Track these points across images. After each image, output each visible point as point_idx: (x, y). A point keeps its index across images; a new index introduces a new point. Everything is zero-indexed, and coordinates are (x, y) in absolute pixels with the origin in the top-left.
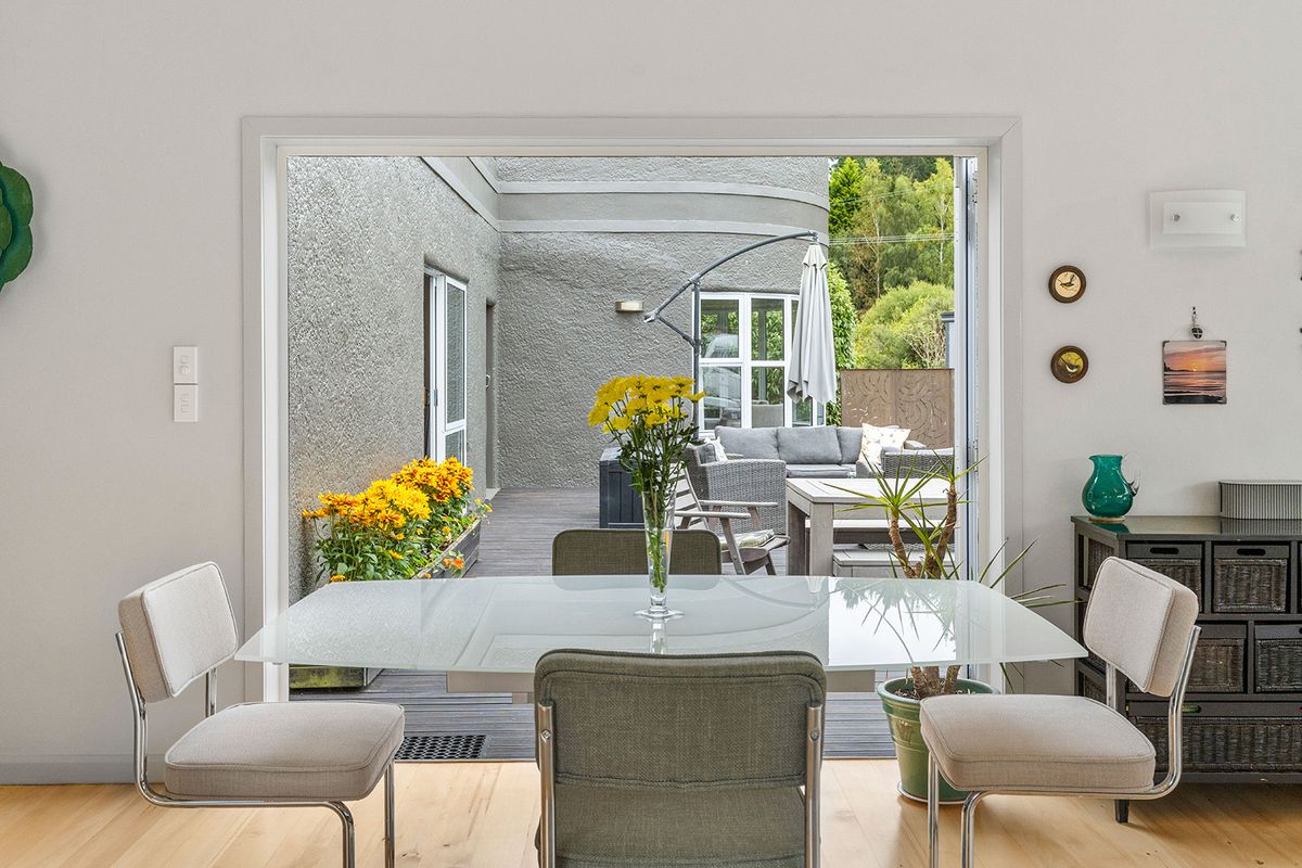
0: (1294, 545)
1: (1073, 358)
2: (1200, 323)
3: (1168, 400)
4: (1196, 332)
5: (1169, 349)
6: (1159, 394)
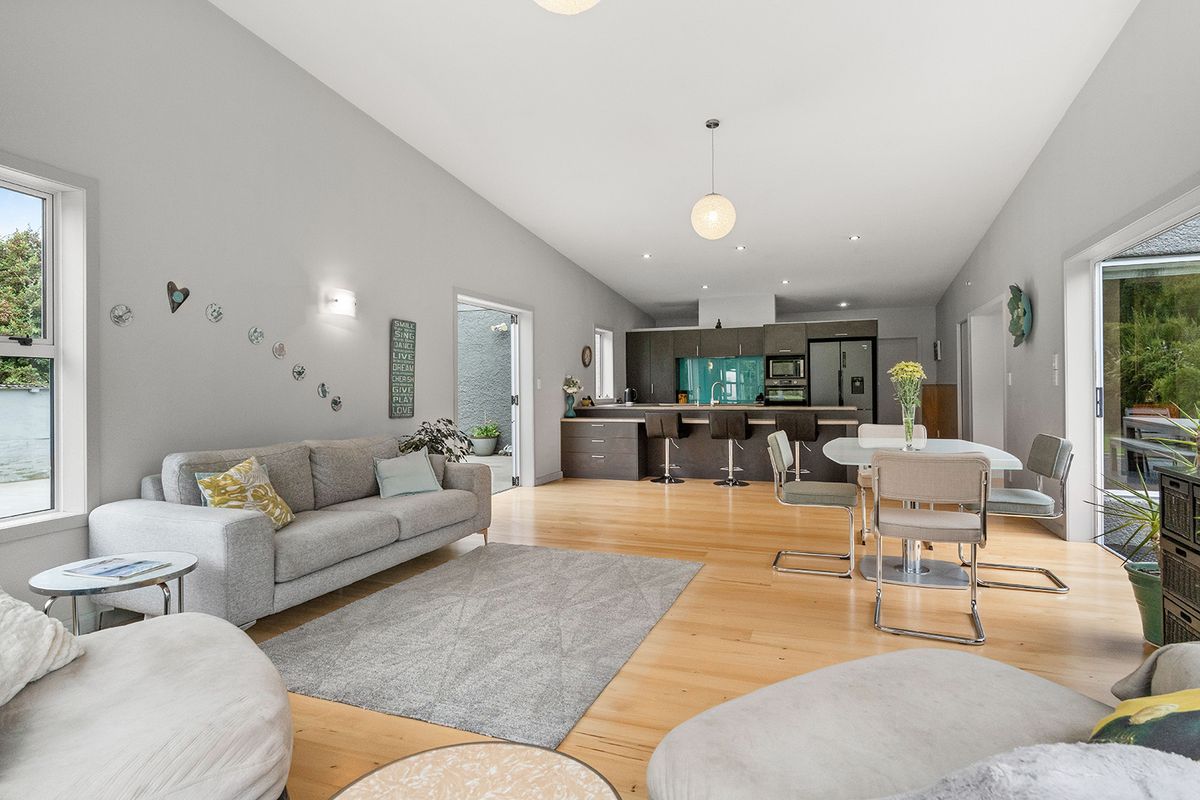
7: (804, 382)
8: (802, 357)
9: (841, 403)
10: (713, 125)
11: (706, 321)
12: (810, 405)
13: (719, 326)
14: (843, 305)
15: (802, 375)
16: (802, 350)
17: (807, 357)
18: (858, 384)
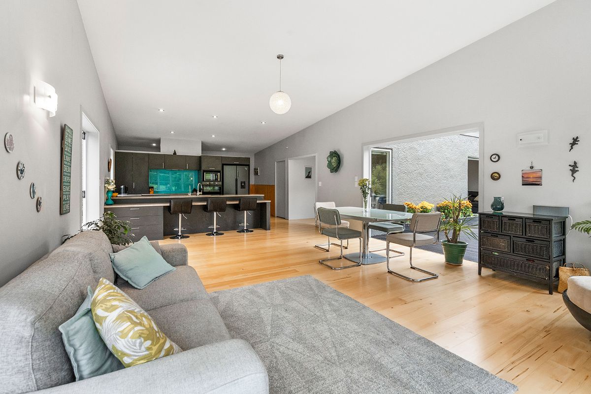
0: (524, 219)
1: (496, 175)
2: (533, 165)
3: (523, 185)
4: (532, 167)
5: (524, 172)
6: (521, 183)
7: (221, 183)
8: (219, 172)
9: (237, 194)
10: (280, 57)
11: (166, 149)
12: (223, 194)
13: (175, 153)
14: (224, 149)
15: (219, 180)
16: (220, 168)
17: (222, 172)
18: (243, 184)
